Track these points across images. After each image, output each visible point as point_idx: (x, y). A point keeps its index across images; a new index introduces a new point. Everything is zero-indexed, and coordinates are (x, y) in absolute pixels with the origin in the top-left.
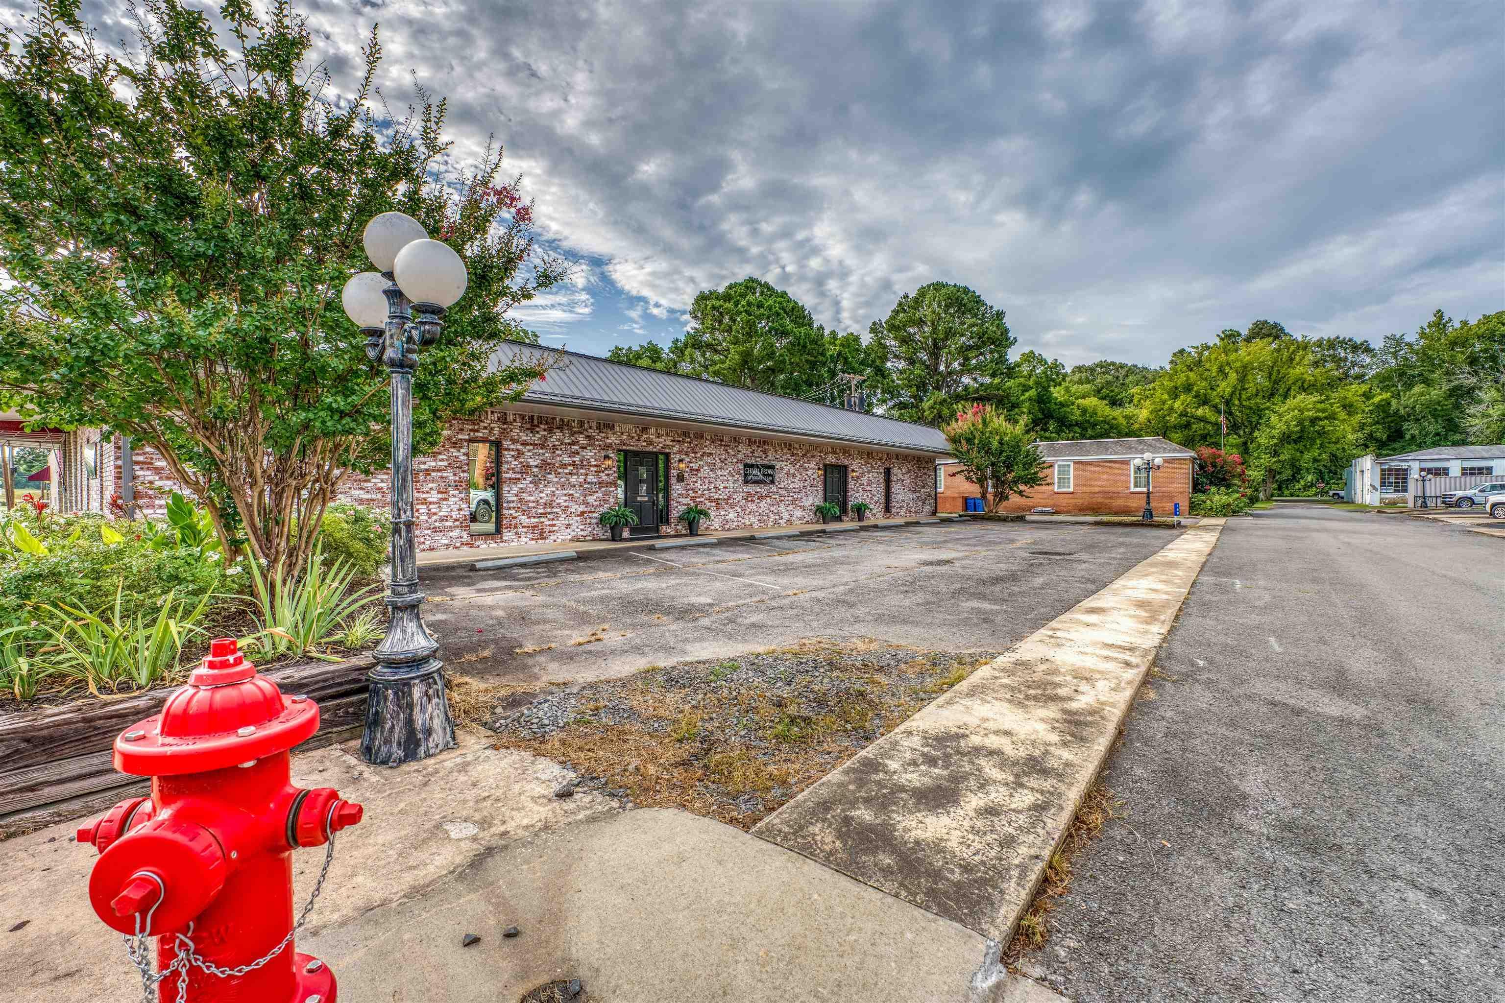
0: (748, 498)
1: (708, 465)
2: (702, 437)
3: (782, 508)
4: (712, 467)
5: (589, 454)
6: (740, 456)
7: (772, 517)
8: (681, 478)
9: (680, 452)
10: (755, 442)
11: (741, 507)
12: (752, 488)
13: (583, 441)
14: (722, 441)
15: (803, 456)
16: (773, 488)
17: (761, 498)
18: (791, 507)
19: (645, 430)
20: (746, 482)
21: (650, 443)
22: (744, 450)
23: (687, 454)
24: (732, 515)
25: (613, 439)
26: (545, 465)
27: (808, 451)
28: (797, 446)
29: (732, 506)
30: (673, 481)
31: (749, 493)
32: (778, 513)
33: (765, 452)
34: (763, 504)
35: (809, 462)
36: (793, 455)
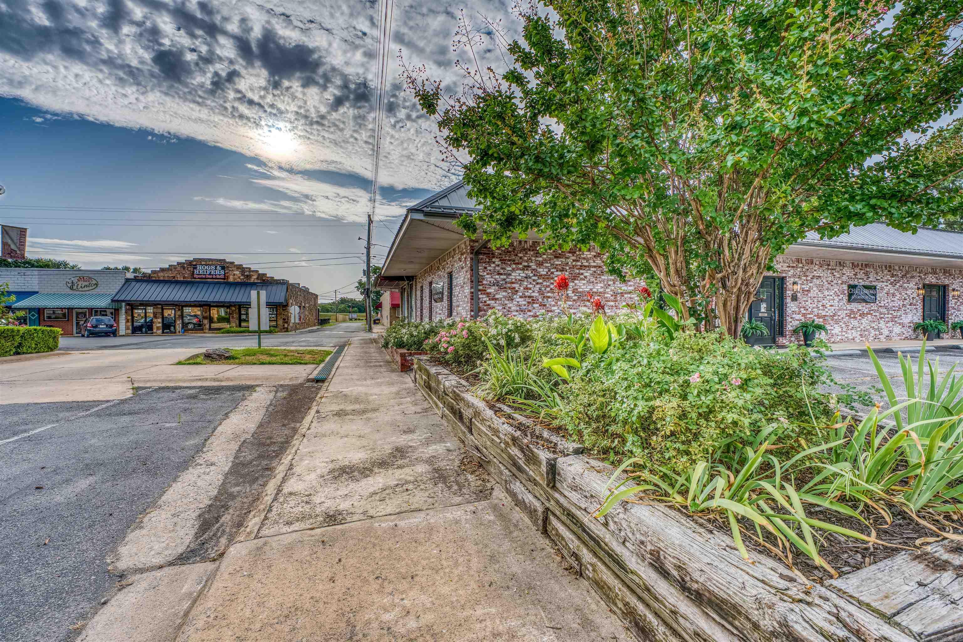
0: (851, 315)
1: (818, 286)
2: (812, 263)
3: (882, 324)
4: (820, 288)
6: (845, 278)
7: (873, 332)
8: (794, 298)
9: (794, 276)
10: (858, 265)
11: (845, 323)
12: (855, 306)
14: (829, 265)
15: (902, 277)
16: (874, 307)
17: (863, 315)
18: (890, 324)
20: (850, 300)
22: (848, 272)
23: (799, 277)
24: (837, 330)
27: (907, 272)
28: (897, 268)
29: (837, 322)
30: (789, 300)
31: (852, 311)
32: (879, 329)
33: (867, 274)
34: (864, 321)
35: (908, 282)
36: (893, 276)
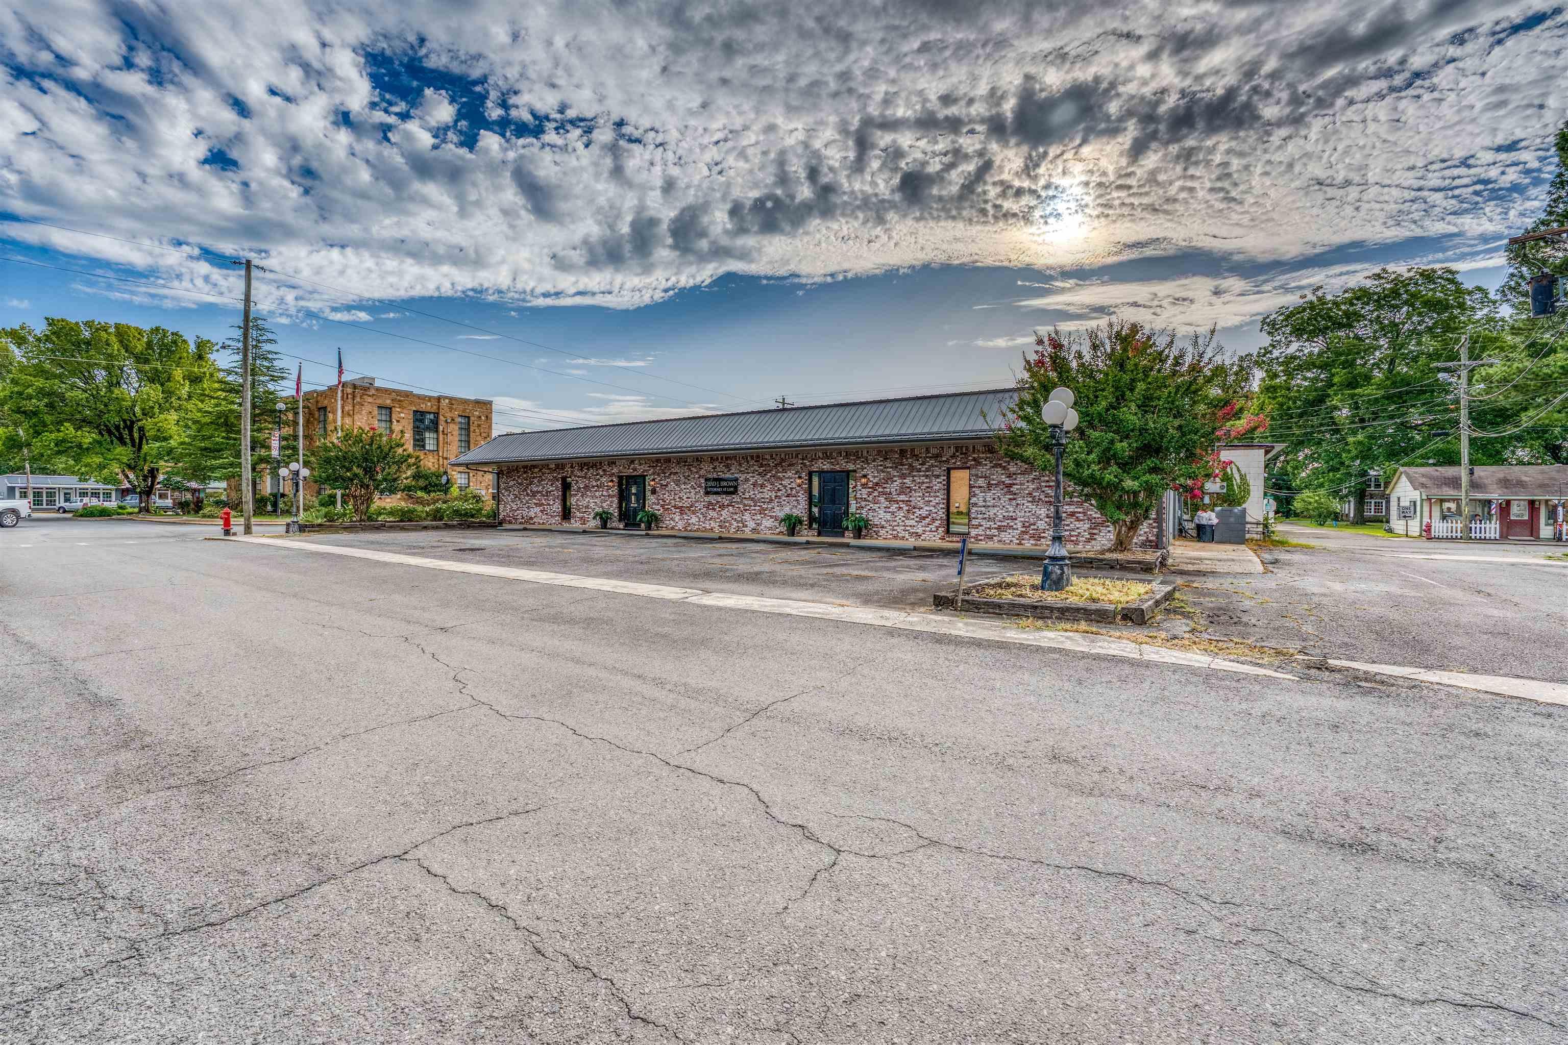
0: (709, 506)
1: (674, 481)
2: (670, 461)
3: (747, 516)
4: (678, 483)
5: (604, 480)
6: (702, 472)
7: (735, 524)
8: (654, 492)
9: (654, 474)
10: (718, 459)
11: (702, 513)
12: (712, 498)
13: (601, 473)
14: (685, 462)
15: (776, 466)
16: (736, 498)
17: (722, 507)
18: (758, 517)
19: (632, 462)
20: (707, 493)
21: (635, 470)
22: (706, 467)
23: (658, 475)
24: (694, 520)
25: (615, 470)
26: (586, 487)
27: (783, 460)
28: (768, 457)
29: (694, 513)
30: (648, 493)
31: (710, 503)
32: (742, 521)
33: (728, 467)
34: (724, 512)
35: (784, 471)
36: (761, 466)
